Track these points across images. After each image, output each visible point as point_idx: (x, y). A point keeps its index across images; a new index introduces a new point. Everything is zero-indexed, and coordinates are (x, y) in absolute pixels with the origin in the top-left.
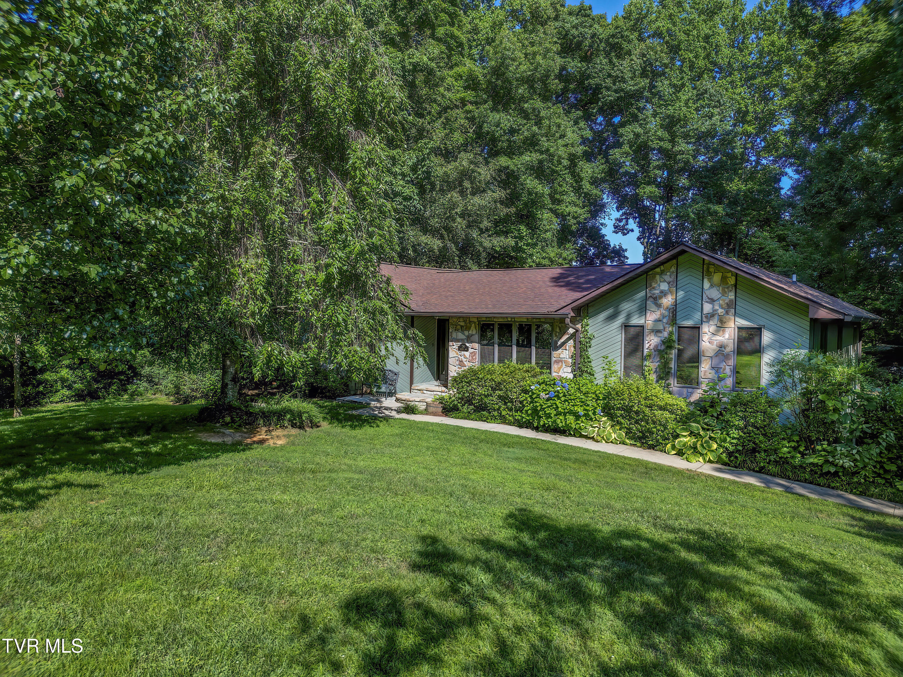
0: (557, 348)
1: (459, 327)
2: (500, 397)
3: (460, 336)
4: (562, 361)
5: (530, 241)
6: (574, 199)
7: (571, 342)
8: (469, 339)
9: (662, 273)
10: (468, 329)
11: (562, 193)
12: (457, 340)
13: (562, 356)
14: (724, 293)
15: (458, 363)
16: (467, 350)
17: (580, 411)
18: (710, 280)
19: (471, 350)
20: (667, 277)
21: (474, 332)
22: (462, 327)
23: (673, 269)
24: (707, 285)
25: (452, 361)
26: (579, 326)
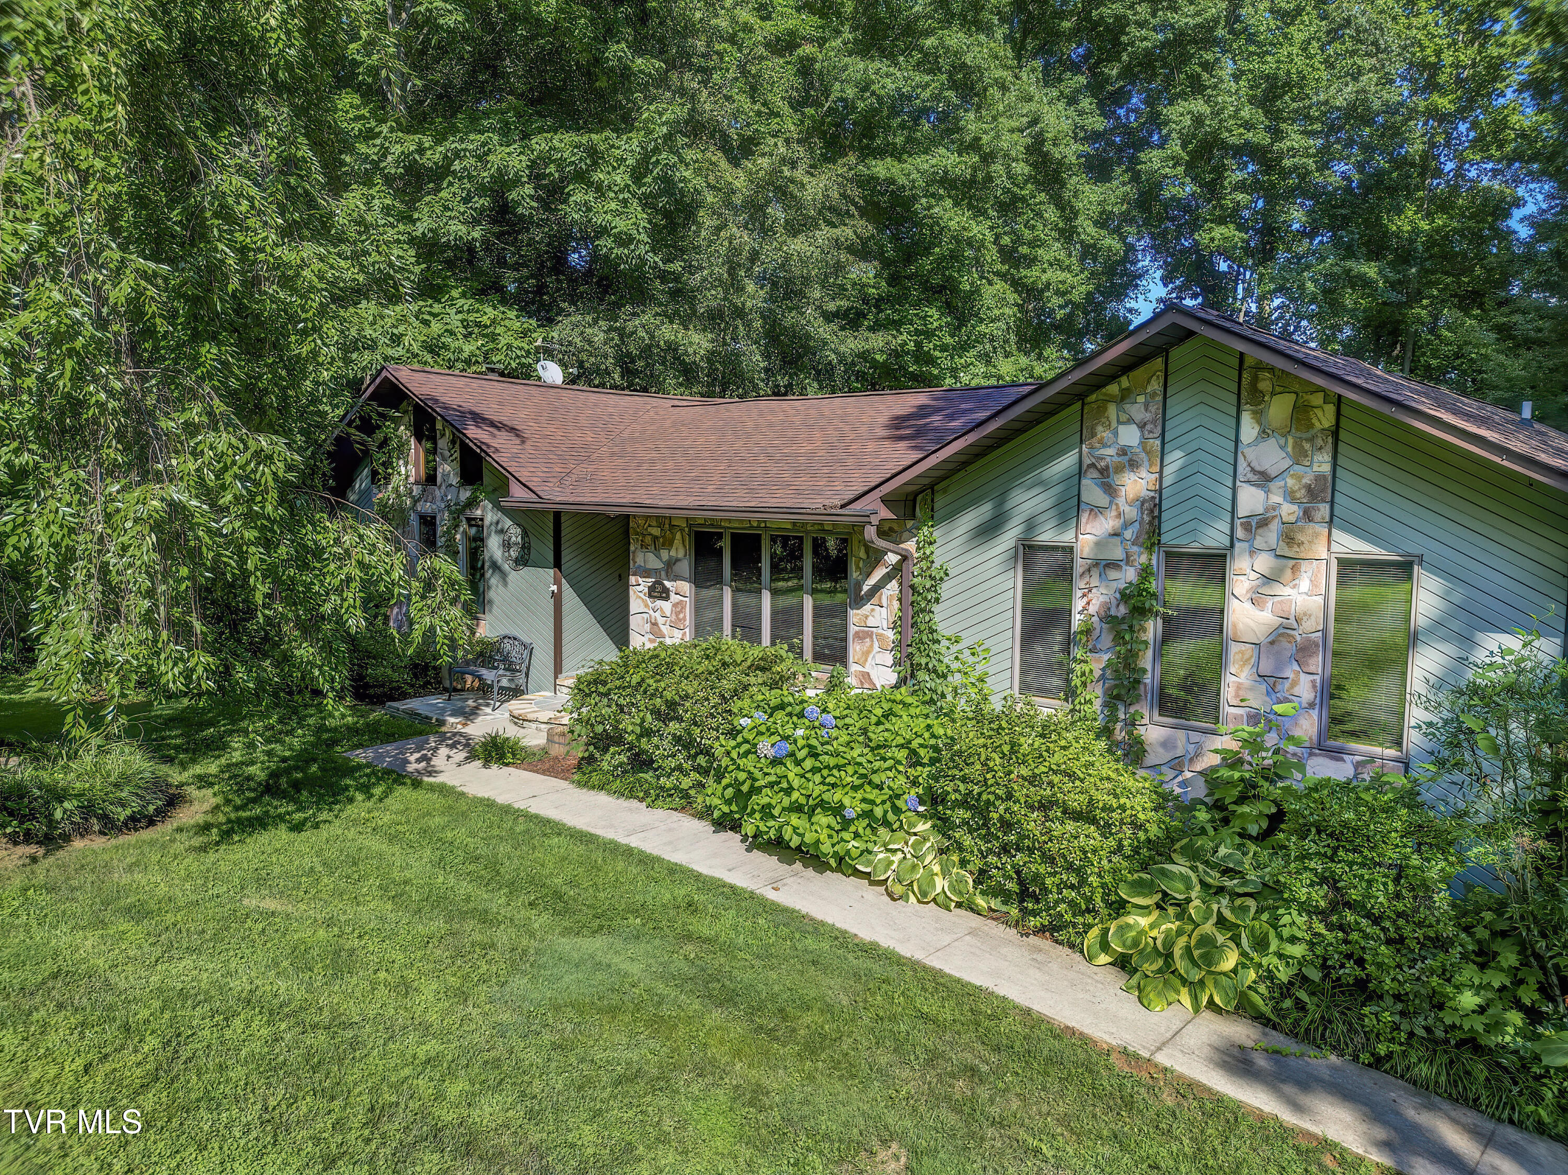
0: (859, 601)
1: (648, 539)
2: (677, 739)
3: (653, 562)
4: (870, 635)
5: (948, 340)
6: (1062, 255)
7: (893, 586)
8: (670, 570)
9: (1125, 396)
10: (669, 544)
11: (1035, 243)
12: (646, 573)
13: (871, 622)
14: (1299, 456)
15: (648, 627)
16: (667, 598)
17: (852, 805)
18: (1259, 416)
19: (674, 598)
20: (1137, 410)
21: (681, 554)
22: (655, 538)
23: (1155, 386)
24: (1249, 429)
25: (636, 622)
26: (910, 546)
